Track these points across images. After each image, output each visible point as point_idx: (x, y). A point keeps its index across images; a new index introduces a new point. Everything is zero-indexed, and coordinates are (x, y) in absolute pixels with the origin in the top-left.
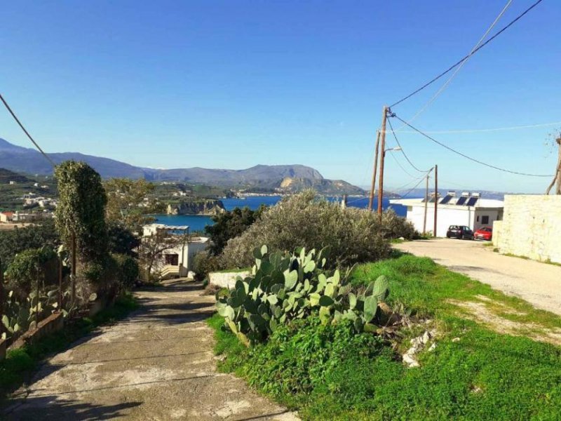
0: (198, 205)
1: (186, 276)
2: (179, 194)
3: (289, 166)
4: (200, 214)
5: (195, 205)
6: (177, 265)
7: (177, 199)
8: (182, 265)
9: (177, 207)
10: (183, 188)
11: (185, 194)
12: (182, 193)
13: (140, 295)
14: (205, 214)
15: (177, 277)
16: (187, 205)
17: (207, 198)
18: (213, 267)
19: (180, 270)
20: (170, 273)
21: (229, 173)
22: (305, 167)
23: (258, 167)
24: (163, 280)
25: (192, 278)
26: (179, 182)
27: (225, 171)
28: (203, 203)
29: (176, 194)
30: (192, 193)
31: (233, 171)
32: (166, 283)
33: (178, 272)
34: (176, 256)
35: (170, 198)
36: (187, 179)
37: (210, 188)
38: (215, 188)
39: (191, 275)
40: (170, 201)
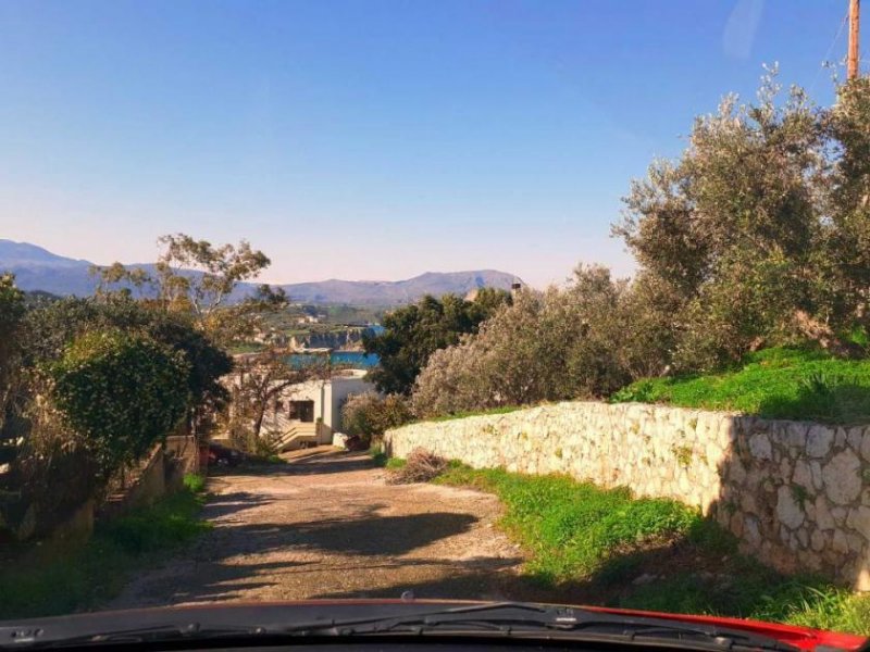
0: (337, 336)
1: (330, 443)
2: (308, 321)
3: (474, 272)
4: (342, 349)
5: (333, 336)
6: (312, 420)
7: (305, 328)
8: (320, 420)
9: (304, 340)
10: (312, 311)
11: (316, 321)
12: (311, 319)
13: (229, 484)
14: (348, 350)
15: (312, 444)
16: (320, 336)
17: (350, 326)
18: (391, 418)
19: (318, 430)
20: (299, 437)
21: (384, 287)
22: (500, 273)
23: (428, 275)
24: (285, 450)
25: (343, 445)
26: (307, 302)
27: (377, 284)
28: (345, 333)
29: (302, 321)
30: (327, 318)
31: (389, 283)
32: (291, 457)
33: (314, 434)
34: (310, 404)
35: (294, 327)
36: (318, 297)
37: (355, 310)
38: (362, 310)
39: (339, 441)
40: (293, 332)
